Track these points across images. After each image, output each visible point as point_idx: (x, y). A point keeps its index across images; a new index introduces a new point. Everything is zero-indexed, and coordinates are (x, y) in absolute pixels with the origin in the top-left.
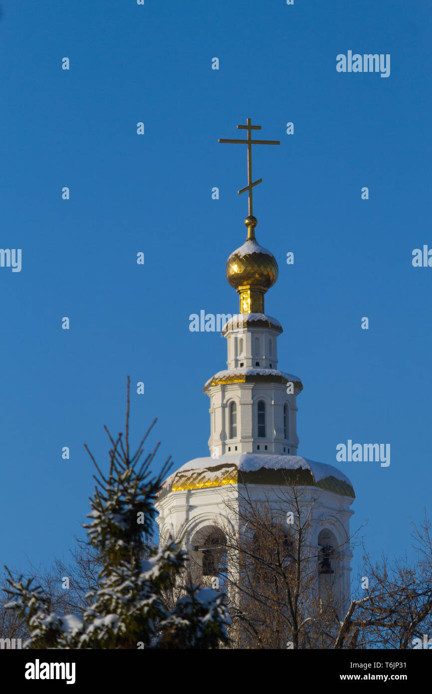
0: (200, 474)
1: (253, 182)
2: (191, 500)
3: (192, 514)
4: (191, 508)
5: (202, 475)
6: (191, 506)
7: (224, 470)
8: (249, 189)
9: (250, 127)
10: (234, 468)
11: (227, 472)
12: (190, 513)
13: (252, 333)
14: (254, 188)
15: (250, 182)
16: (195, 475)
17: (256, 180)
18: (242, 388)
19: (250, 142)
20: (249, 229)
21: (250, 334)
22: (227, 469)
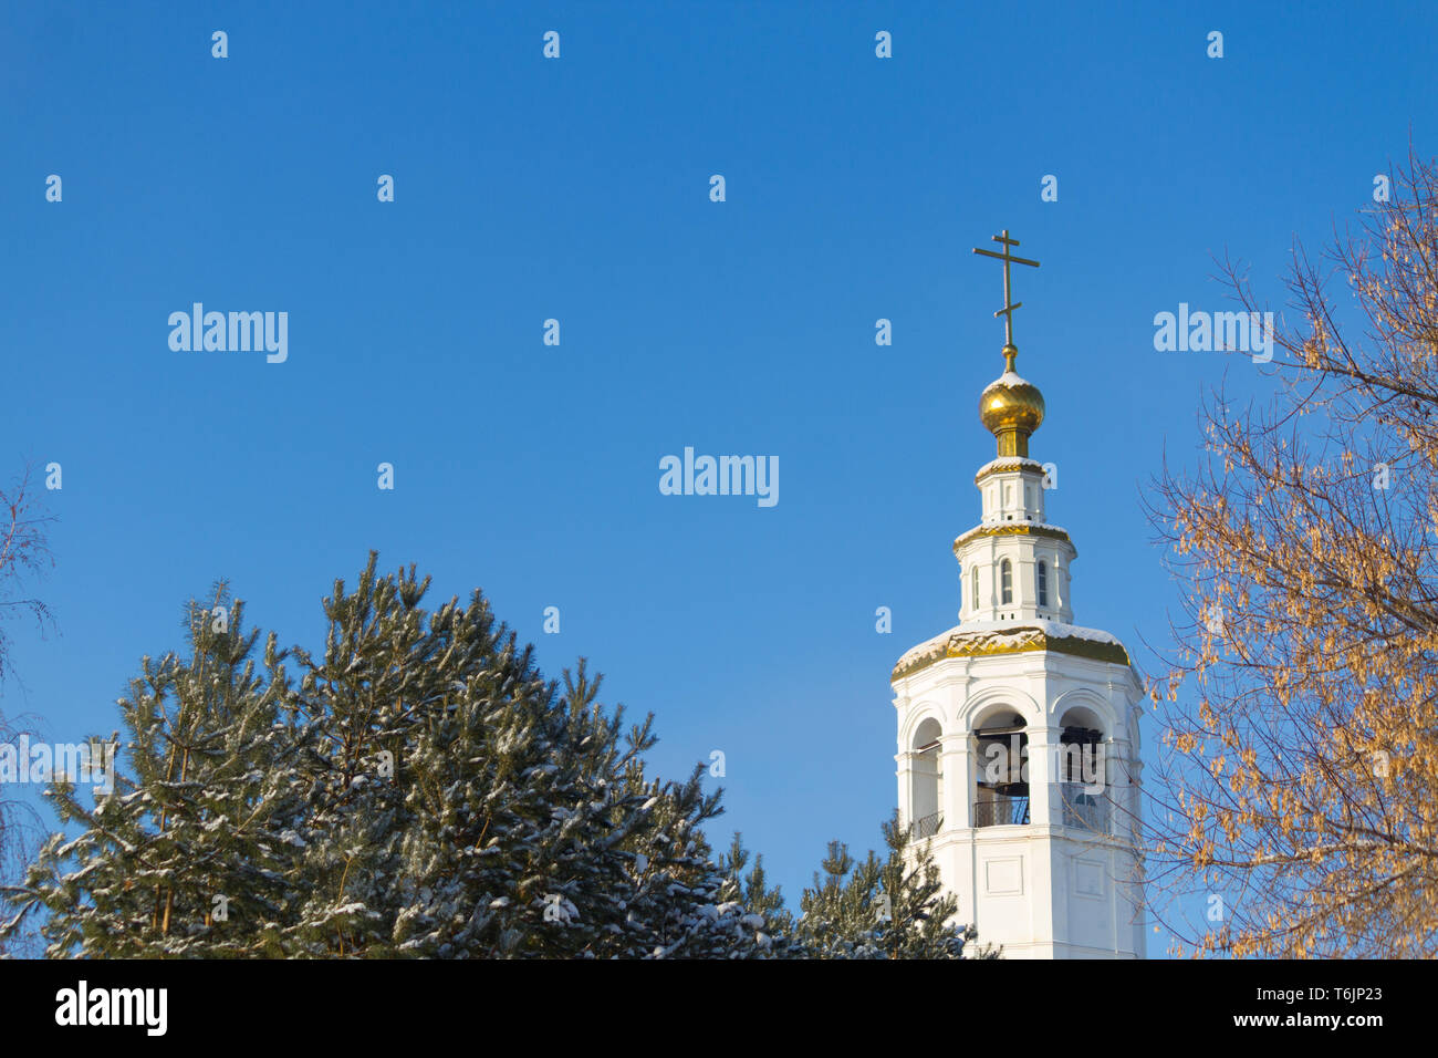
0: (987, 638)
1: (1012, 304)
2: (970, 670)
3: (974, 688)
4: (972, 680)
5: (992, 640)
6: (972, 678)
7: (1023, 634)
8: (1007, 312)
9: (1007, 241)
10: (1038, 632)
11: (1029, 636)
12: (970, 687)
13: (1025, 480)
14: (1013, 312)
15: (1009, 303)
16: (980, 640)
17: (1016, 303)
18: (1022, 542)
19: (1008, 258)
20: (1008, 360)
21: (1022, 480)
22: (1028, 633)
